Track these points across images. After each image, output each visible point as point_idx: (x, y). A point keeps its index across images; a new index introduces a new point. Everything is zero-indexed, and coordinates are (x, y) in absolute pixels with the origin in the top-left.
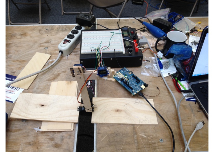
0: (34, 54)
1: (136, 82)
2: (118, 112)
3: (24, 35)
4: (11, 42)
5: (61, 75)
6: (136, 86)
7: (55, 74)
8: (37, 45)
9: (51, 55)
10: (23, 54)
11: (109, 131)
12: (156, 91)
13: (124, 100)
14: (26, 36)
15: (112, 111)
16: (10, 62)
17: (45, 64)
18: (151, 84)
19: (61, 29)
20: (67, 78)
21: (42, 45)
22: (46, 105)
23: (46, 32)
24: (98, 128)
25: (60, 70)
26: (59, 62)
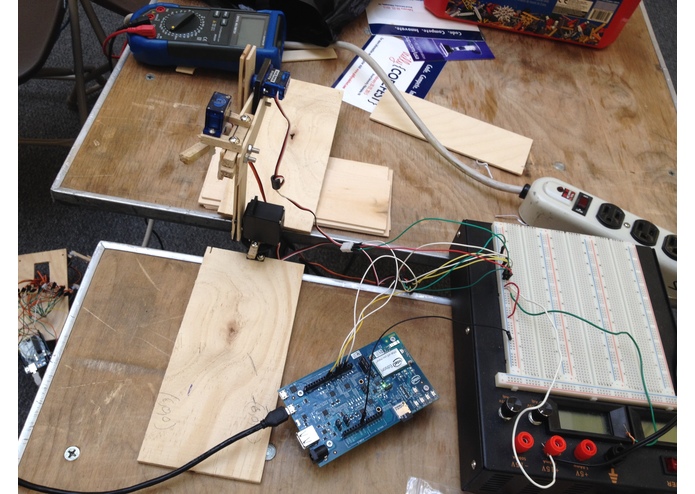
1: (346, 421)
2: (226, 328)
3: (627, 115)
4: (579, 85)
8: (577, 144)
9: (520, 173)
10: (523, 113)
11: (166, 293)
14: (620, 118)
15: (237, 310)
16: (488, 86)
20: (407, 210)
22: (291, 143)
23: (651, 172)
24: (185, 264)
25: (446, 194)
26: (489, 195)
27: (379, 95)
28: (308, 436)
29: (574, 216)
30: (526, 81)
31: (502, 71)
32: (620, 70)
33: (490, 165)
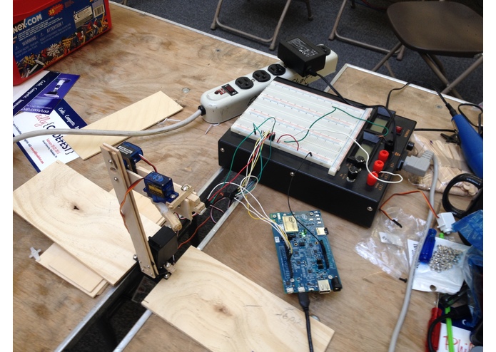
0: (153, 92)
1: (319, 262)
2: (217, 314)
3: (167, 45)
4: (132, 52)
5: (170, 160)
6: (310, 272)
7: (159, 152)
8: (175, 75)
9: (182, 108)
10: (134, 85)
11: (165, 348)
12: (362, 316)
13: (257, 290)
14: (168, 49)
15: (207, 301)
16: (101, 90)
17: (156, 122)
18: (363, 288)
19: (246, 61)
20: (176, 173)
21: (184, 80)
22: (82, 211)
23: (213, 57)
24: (146, 326)
25: (175, 149)
26: (188, 130)
27: (65, 146)
28: (324, 285)
29: (235, 97)
30: (110, 72)
31: (93, 78)
32: (133, 30)
33: (168, 118)
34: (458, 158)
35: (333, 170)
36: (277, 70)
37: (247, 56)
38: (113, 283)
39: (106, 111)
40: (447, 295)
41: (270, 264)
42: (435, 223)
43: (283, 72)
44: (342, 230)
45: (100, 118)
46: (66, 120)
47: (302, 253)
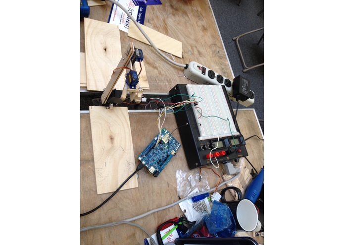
0: (179, 40)
1: (160, 161)
2: (109, 138)
3: (204, 29)
4: (189, 17)
5: (156, 71)
6: (153, 160)
7: (156, 63)
8: (193, 43)
9: (181, 57)
10: (176, 30)
12: (152, 193)
13: (130, 146)
14: (203, 31)
15: (110, 130)
16: (163, 17)
17: (167, 51)
18: (164, 185)
19: (223, 67)
20: (152, 77)
21: (195, 48)
22: (106, 53)
23: (214, 52)
25: (162, 68)
26: (174, 67)
27: (127, 24)
28: (152, 170)
29: (203, 76)
30: (174, 15)
31: (165, 10)
32: (200, 10)
33: (173, 55)
34: (247, 182)
35: (201, 138)
36: (228, 83)
37: (226, 66)
38: (88, 89)
39: (156, 27)
40: (186, 218)
41: (145, 143)
42: (212, 193)
43: (229, 86)
44: (181, 160)
45: (150, 28)
46: (138, 14)
47: (158, 152)
